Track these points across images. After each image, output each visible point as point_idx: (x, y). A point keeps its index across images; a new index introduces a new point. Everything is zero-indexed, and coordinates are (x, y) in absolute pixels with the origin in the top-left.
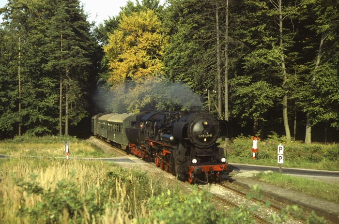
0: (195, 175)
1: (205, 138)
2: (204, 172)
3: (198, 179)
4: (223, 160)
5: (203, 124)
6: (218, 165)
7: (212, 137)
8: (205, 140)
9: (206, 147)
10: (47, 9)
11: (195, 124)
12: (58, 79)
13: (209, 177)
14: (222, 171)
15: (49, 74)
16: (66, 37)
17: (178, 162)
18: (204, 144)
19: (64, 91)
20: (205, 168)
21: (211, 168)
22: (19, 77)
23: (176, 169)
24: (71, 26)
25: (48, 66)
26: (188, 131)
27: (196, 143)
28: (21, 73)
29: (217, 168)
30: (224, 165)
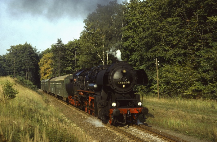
0: (114, 117)
1: (123, 84)
2: (122, 114)
3: (117, 120)
4: (140, 104)
5: (122, 72)
6: (135, 108)
7: (130, 84)
8: (124, 86)
9: (125, 93)
10: (23, 51)
11: (115, 72)
12: (26, 72)
13: (127, 119)
14: (138, 113)
15: (23, 70)
16: (28, 59)
17: (100, 106)
18: (123, 90)
19: (27, 75)
20: (123, 110)
21: (129, 110)
22: (14, 71)
23: (98, 112)
24: (30, 57)
25: (23, 68)
26: (109, 78)
27: (116, 89)
28: (15, 70)
29: (134, 111)
30: (140, 109)
